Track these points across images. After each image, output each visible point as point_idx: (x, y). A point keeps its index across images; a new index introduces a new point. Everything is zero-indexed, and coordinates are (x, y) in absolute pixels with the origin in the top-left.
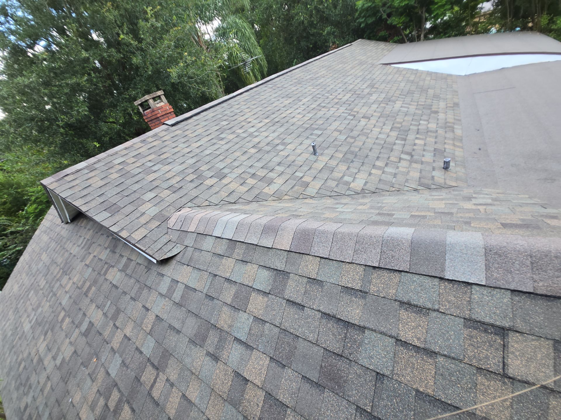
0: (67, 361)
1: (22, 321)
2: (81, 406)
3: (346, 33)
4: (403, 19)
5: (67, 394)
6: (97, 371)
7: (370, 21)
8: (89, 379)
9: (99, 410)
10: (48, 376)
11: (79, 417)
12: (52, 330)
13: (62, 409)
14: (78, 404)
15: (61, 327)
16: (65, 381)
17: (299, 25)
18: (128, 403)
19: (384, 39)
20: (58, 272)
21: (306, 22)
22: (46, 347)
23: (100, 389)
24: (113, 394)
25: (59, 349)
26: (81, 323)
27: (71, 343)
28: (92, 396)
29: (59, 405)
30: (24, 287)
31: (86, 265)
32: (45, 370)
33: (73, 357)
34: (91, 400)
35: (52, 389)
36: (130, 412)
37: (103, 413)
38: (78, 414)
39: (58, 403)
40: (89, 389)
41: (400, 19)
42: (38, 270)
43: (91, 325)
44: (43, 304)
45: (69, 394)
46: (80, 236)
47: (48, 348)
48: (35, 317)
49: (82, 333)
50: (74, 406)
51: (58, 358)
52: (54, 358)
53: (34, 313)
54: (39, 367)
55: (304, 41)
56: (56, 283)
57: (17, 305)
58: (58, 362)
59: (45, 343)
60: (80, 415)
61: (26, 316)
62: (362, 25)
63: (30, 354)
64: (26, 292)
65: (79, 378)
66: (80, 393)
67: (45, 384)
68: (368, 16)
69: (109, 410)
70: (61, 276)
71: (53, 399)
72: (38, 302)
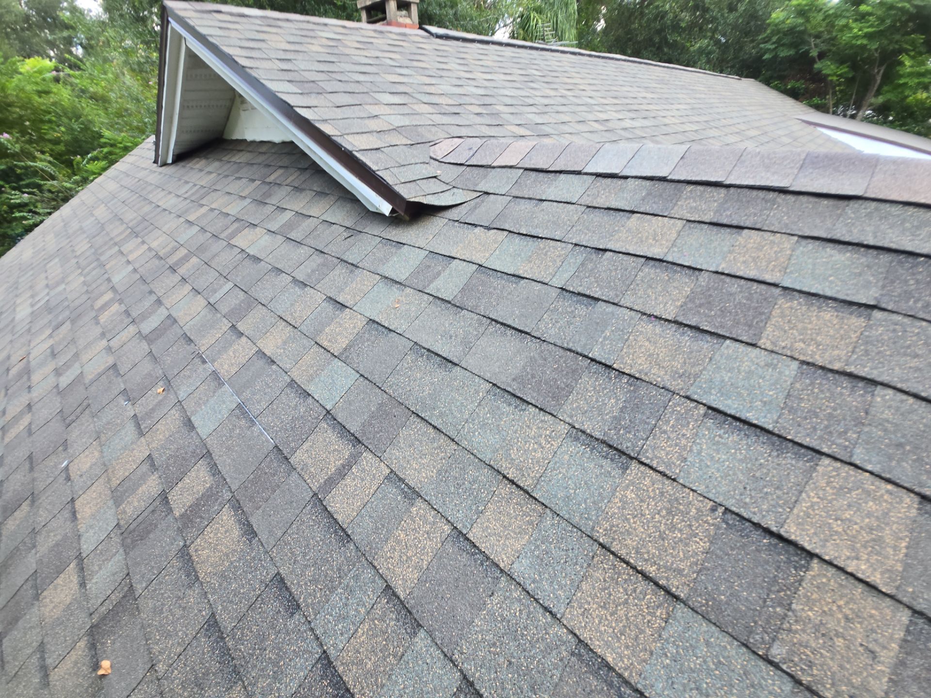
0: (87, 381)
1: (18, 301)
2: (89, 483)
3: (728, 62)
4: (844, 69)
5: (61, 448)
6: (157, 415)
7: (784, 53)
8: (130, 427)
9: (136, 504)
10: (29, 404)
11: (74, 508)
12: (73, 322)
13: (34, 480)
14: (81, 476)
15: (96, 318)
16: (67, 421)
17: (655, 19)
18: (237, 506)
19: (794, 94)
20: (121, 233)
21: (671, 16)
22: (49, 350)
23: (155, 455)
24: (193, 474)
25: (76, 355)
26: (144, 317)
27: (109, 349)
28: (128, 466)
29: (32, 469)
30: (43, 253)
31: (188, 221)
32: (29, 392)
33: (104, 377)
34: (121, 474)
35: (30, 432)
36: (236, 533)
37: (145, 514)
38: (73, 500)
39: (31, 463)
40: (125, 448)
41: (838, 68)
42: (81, 228)
43: (169, 322)
44: (70, 279)
45: (65, 450)
46: (187, 182)
47: (52, 352)
48: (47, 298)
49: (141, 335)
50: (68, 479)
51: (68, 373)
52: (58, 372)
53: (47, 291)
54: (18, 384)
55: (651, 51)
56: (110, 248)
57: (18, 277)
58: (65, 381)
59: (51, 342)
60: (78, 504)
61: (29, 295)
62: (766, 56)
63: (9, 357)
64: (44, 260)
65: (104, 420)
66: (97, 454)
67: (16, 419)
68: (783, 45)
69: (171, 510)
70: (124, 239)
71: (21, 453)
72: (61, 276)
